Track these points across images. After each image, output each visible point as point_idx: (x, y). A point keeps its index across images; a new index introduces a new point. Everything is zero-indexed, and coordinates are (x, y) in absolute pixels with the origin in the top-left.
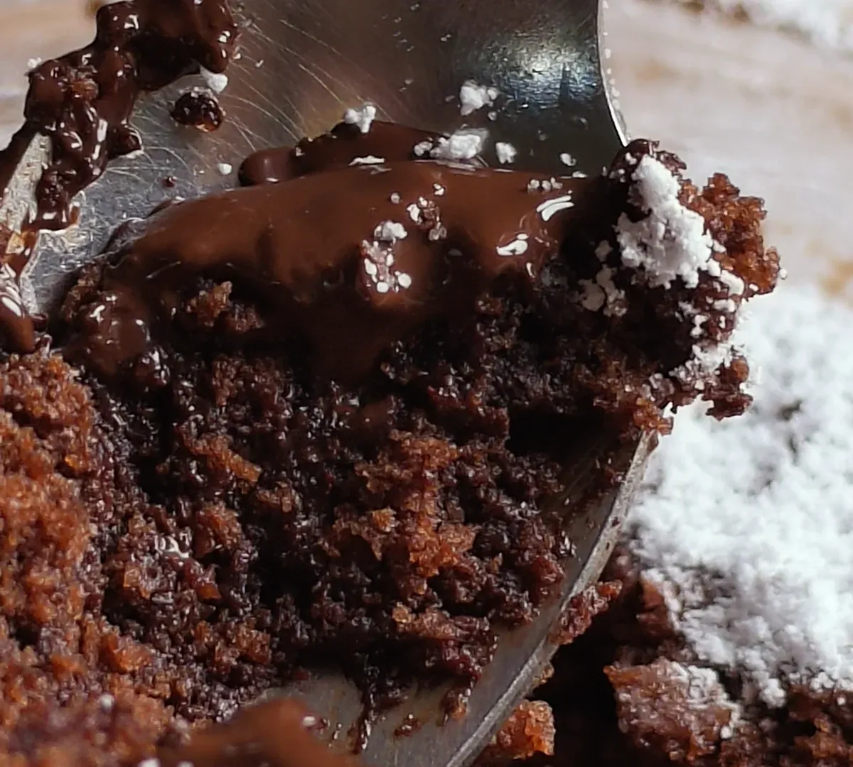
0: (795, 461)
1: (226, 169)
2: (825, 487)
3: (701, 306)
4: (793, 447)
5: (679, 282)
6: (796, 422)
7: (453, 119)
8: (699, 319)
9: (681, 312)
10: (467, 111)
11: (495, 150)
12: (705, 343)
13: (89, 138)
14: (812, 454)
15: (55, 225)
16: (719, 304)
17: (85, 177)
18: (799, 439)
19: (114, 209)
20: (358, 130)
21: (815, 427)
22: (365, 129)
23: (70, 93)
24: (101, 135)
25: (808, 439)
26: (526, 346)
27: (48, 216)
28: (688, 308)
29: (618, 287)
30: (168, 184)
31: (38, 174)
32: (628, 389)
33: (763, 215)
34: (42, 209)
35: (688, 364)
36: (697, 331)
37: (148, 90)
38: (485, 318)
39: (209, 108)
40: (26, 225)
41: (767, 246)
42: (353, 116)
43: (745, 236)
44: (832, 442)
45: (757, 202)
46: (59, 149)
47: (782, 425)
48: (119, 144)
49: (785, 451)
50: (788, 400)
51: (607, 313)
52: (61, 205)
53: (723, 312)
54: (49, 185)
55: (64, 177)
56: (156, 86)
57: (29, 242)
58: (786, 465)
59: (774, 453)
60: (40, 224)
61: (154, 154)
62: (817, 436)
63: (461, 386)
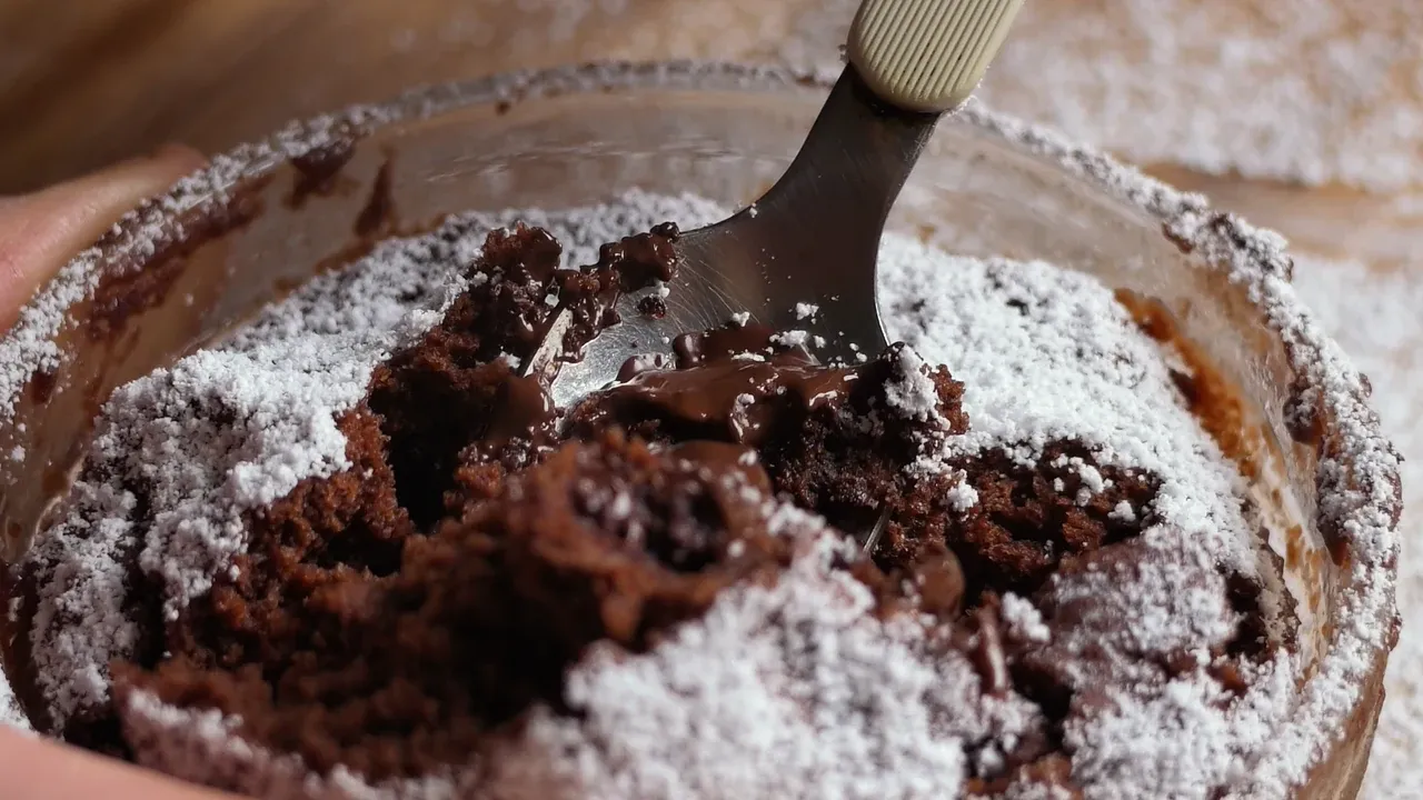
0: (925, 333)
1: (667, 340)
2: (944, 347)
3: (925, 433)
4: (922, 325)
5: (917, 416)
6: (923, 311)
7: (793, 323)
8: (924, 440)
9: (914, 437)
10: (800, 317)
11: (814, 339)
12: (925, 456)
13: (593, 315)
14: (934, 328)
15: (572, 360)
16: (936, 434)
17: (590, 336)
18: (926, 321)
19: (603, 355)
20: (739, 325)
21: (933, 314)
22: (743, 325)
23: (584, 288)
24: (599, 314)
25: (931, 321)
26: (828, 454)
27: (568, 354)
28: (918, 434)
29: (880, 419)
30: (634, 346)
31: (564, 331)
32: (883, 483)
33: (963, 392)
34: (565, 349)
35: (912, 464)
36: (922, 447)
37: (626, 292)
38: (809, 433)
39: (659, 304)
40: (556, 358)
41: (963, 410)
42: (737, 316)
43: (952, 401)
44: (944, 321)
45: (961, 384)
46: (577, 318)
47: (915, 314)
48: (609, 320)
49: (918, 327)
50: (917, 300)
51: (873, 434)
52: (576, 350)
53: (937, 438)
54: (570, 337)
55: (579, 334)
56: (630, 292)
57: (558, 368)
58: (921, 335)
59: (911, 329)
60: (564, 359)
61: (629, 328)
62: (936, 319)
63: (793, 475)
